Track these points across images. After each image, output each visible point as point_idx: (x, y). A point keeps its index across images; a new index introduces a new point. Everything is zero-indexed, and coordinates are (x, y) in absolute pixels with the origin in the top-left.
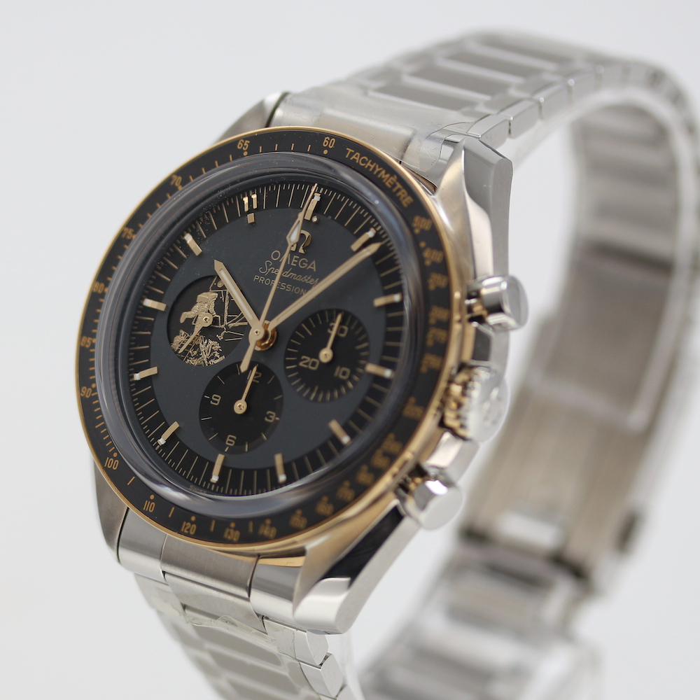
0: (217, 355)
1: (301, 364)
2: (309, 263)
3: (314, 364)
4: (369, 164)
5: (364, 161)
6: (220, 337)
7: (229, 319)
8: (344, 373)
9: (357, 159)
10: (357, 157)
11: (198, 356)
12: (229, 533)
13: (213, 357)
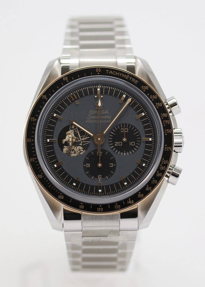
0: (82, 150)
1: (115, 145)
2: (105, 112)
3: (120, 144)
4: (116, 73)
5: (114, 73)
6: (81, 144)
7: (81, 138)
8: (133, 144)
9: (112, 73)
10: (111, 72)
11: (75, 153)
12: (116, 207)
13: (81, 152)
